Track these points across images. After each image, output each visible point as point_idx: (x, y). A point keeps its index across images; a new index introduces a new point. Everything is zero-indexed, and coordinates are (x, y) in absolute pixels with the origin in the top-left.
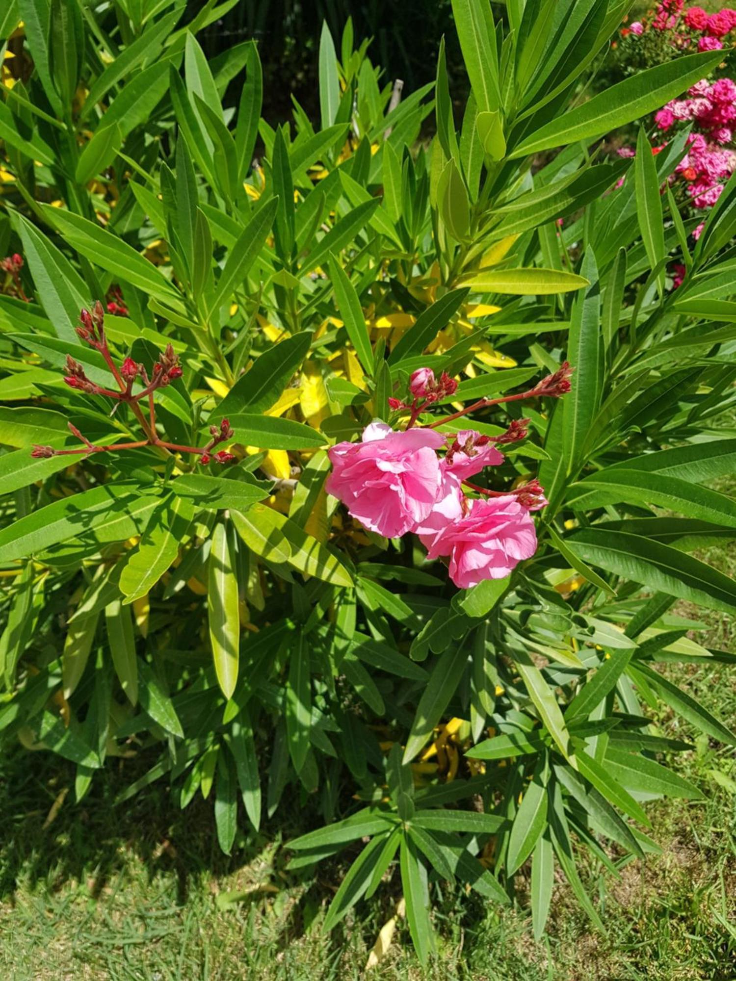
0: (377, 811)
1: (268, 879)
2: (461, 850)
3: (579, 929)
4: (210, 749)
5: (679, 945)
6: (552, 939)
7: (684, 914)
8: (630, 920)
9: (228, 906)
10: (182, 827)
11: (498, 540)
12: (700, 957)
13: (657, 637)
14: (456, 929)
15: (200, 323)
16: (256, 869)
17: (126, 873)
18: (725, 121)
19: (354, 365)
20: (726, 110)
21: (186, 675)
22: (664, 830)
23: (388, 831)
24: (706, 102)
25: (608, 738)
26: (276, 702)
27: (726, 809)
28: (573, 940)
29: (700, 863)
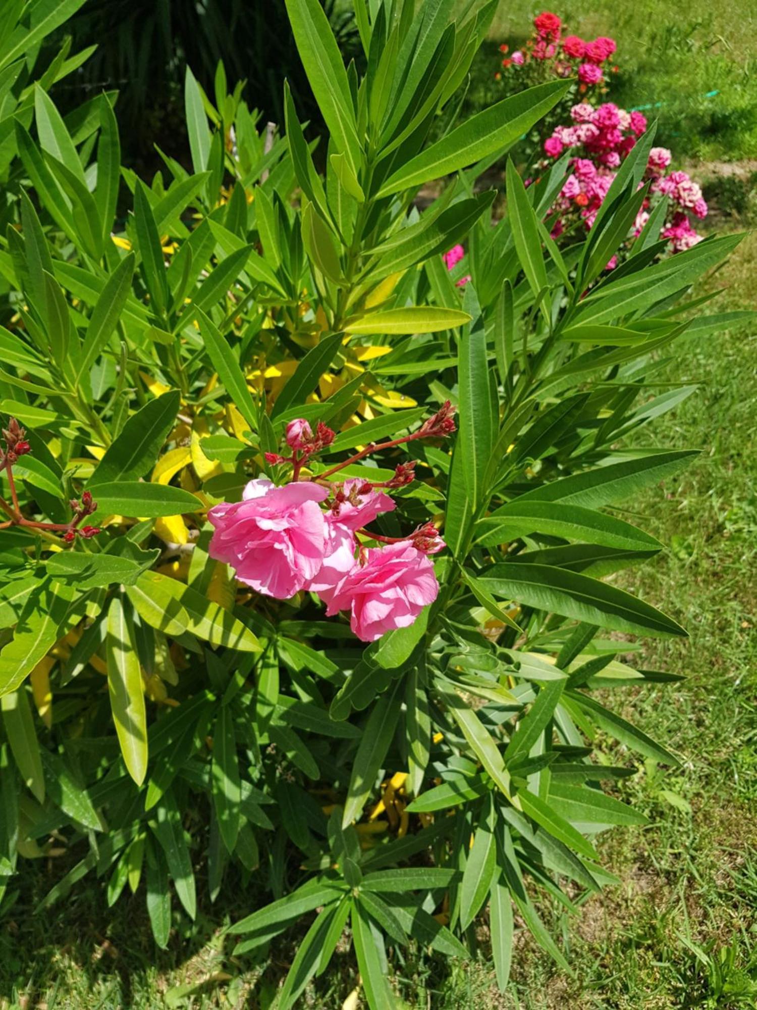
0: (326, 881)
1: (220, 966)
2: (415, 909)
3: (547, 973)
4: (136, 839)
5: (648, 974)
6: (521, 987)
7: (650, 942)
8: (597, 956)
9: (178, 1003)
10: (121, 923)
11: (398, 589)
12: (670, 983)
13: (587, 664)
14: (421, 991)
15: (68, 389)
16: (206, 958)
17: (63, 983)
18: (612, 145)
19: (238, 420)
20: (612, 135)
21: (104, 763)
22: (622, 859)
23: (337, 899)
24: (593, 127)
25: (550, 773)
26: (202, 781)
27: (681, 829)
28: (543, 985)
29: (661, 887)
